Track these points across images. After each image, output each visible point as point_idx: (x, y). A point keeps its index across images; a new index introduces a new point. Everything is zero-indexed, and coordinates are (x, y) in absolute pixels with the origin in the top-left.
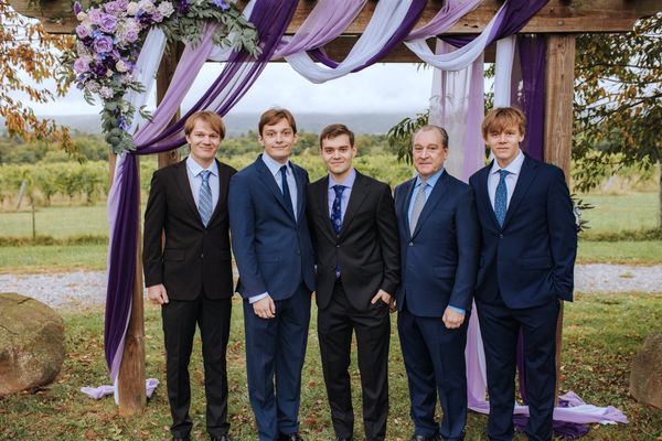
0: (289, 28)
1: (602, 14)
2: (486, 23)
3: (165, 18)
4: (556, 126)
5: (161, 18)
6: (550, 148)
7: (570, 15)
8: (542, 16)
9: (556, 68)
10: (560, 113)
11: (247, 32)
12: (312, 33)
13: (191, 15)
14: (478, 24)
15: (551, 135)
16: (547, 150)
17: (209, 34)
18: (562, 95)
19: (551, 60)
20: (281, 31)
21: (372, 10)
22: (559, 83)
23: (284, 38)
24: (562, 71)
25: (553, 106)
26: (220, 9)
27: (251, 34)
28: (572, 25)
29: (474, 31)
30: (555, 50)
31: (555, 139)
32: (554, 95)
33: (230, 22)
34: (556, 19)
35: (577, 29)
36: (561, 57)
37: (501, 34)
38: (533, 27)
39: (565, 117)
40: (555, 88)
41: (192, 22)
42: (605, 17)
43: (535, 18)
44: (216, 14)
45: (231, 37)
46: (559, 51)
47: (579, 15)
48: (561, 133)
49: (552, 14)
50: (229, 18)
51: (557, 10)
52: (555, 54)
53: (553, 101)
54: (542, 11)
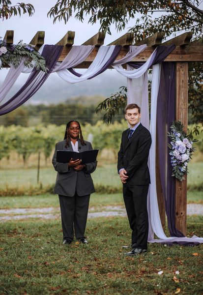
0: (60, 59)
1: (199, 53)
2: (148, 57)
3: (3, 54)
4: (180, 104)
5: (1, 54)
6: (178, 114)
7: (185, 54)
8: (173, 54)
9: (180, 77)
10: (182, 98)
11: (41, 61)
12: (70, 61)
13: (15, 53)
14: (144, 57)
15: (178, 108)
16: (177, 114)
17: (23, 61)
18: (183, 89)
19: (178, 73)
20: (56, 60)
21: (97, 51)
22: (181, 84)
23: (58, 63)
24: (182, 78)
25: (179, 94)
26: (29, 51)
27: (43, 61)
28: (187, 58)
29: (143, 60)
30: (179, 69)
31: (180, 110)
32: (179, 90)
33: (33, 56)
34: (178, 56)
35: (188, 60)
36: (182, 72)
37: (154, 63)
38: (168, 59)
39: (184, 99)
40: (180, 86)
41: (15, 56)
42: (200, 54)
43: (170, 55)
44: (28, 53)
45: (33, 63)
46: (181, 70)
47: (189, 54)
48: (183, 107)
49: (177, 53)
50: (33, 54)
51: (179, 51)
52: (179, 71)
53: (179, 92)
54: (173, 52)
